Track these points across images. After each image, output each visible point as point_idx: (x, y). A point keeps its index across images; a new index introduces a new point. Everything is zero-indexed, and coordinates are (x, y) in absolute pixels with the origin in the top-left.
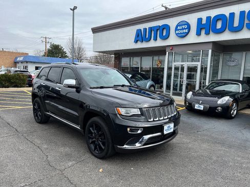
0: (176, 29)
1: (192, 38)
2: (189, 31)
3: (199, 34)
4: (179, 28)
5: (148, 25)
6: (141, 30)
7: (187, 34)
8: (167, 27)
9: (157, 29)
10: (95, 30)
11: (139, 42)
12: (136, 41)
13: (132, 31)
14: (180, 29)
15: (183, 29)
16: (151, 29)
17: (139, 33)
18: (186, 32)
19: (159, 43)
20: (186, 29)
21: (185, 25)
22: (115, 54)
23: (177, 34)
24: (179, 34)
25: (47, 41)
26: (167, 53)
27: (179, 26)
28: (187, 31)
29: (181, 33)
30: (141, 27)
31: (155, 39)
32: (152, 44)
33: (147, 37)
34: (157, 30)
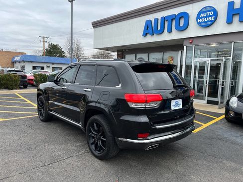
0: (198, 17)
1: (221, 27)
2: (216, 19)
3: (229, 21)
4: (202, 15)
5: (160, 15)
6: (151, 21)
7: (214, 22)
8: (185, 16)
9: (173, 18)
10: (96, 25)
11: (149, 36)
12: (145, 35)
13: (140, 23)
14: (204, 17)
15: (207, 17)
16: (164, 19)
17: (148, 25)
18: (211, 21)
19: (175, 35)
20: (211, 16)
21: (210, 11)
22: (118, 51)
23: (199, 23)
24: (202, 22)
25: (45, 41)
26: (185, 47)
27: (203, 13)
28: (213, 18)
29: (205, 22)
30: (152, 17)
31: (170, 31)
32: (166, 37)
33: (159, 29)
34: (172, 20)
